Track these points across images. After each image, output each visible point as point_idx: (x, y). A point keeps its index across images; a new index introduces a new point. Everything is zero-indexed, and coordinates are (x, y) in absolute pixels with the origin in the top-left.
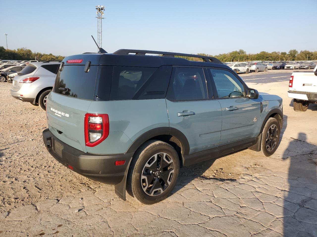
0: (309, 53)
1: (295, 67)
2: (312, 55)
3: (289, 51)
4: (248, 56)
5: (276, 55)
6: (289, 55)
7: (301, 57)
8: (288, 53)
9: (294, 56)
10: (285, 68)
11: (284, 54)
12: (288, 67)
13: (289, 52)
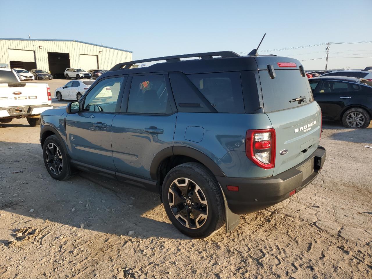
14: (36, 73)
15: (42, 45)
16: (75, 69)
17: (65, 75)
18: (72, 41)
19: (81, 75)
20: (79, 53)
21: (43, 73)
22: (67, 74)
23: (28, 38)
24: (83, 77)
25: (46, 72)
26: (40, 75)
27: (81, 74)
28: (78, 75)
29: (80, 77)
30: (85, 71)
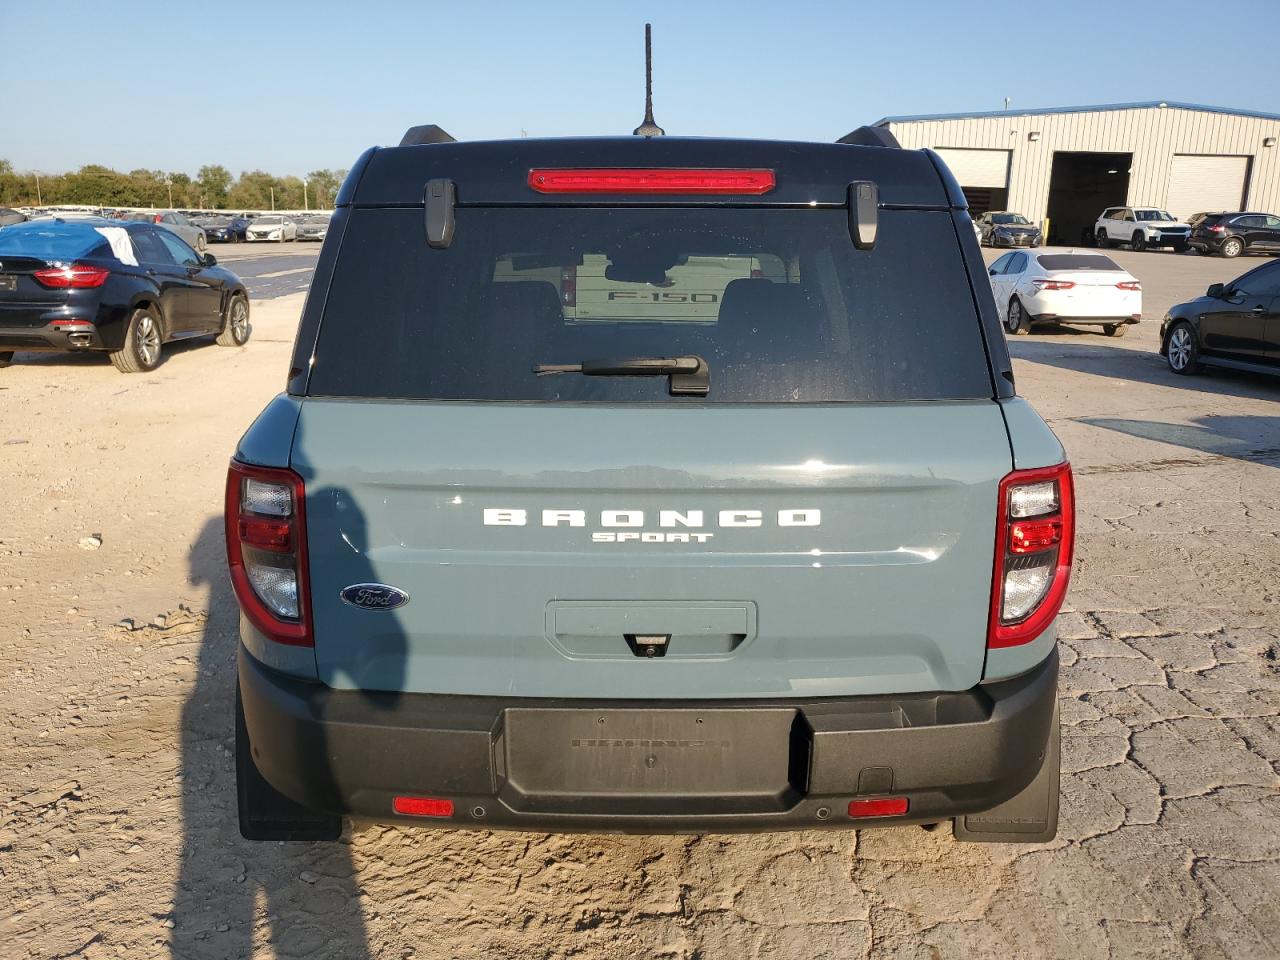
0: (271, 181)
1: (284, 236)
2: (283, 190)
3: (198, 172)
4: (25, 181)
5: (149, 184)
6: (201, 186)
7: (247, 196)
8: (194, 178)
9: (221, 193)
10: (251, 237)
11: (181, 180)
12: (259, 234)
13: (199, 176)
14: (991, 225)
15: (1040, 130)
16: (1134, 210)
17: (1096, 233)
18: (1157, 105)
19: (1150, 233)
20: (1173, 151)
21: (1018, 223)
22: (1103, 229)
23: (1002, 108)
24: (1158, 239)
25: (1026, 221)
26: (1003, 229)
27: (1150, 228)
28: (1139, 233)
29: (1147, 239)
30: (1171, 219)
